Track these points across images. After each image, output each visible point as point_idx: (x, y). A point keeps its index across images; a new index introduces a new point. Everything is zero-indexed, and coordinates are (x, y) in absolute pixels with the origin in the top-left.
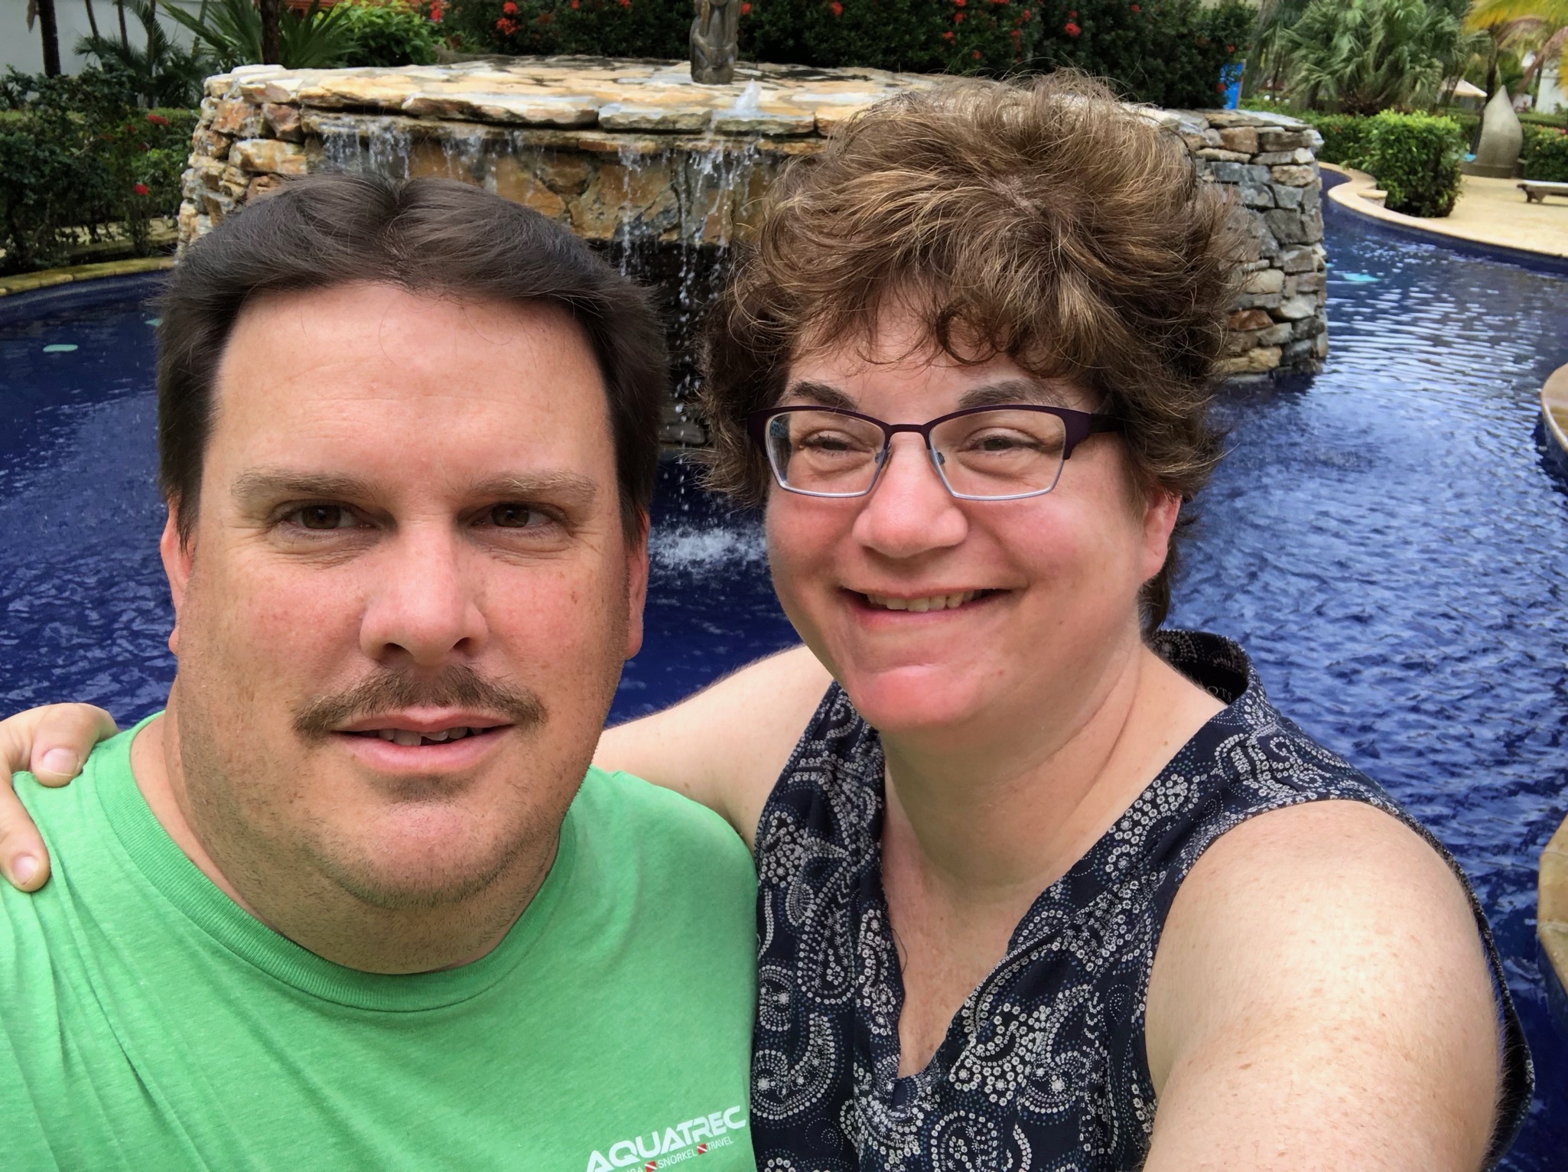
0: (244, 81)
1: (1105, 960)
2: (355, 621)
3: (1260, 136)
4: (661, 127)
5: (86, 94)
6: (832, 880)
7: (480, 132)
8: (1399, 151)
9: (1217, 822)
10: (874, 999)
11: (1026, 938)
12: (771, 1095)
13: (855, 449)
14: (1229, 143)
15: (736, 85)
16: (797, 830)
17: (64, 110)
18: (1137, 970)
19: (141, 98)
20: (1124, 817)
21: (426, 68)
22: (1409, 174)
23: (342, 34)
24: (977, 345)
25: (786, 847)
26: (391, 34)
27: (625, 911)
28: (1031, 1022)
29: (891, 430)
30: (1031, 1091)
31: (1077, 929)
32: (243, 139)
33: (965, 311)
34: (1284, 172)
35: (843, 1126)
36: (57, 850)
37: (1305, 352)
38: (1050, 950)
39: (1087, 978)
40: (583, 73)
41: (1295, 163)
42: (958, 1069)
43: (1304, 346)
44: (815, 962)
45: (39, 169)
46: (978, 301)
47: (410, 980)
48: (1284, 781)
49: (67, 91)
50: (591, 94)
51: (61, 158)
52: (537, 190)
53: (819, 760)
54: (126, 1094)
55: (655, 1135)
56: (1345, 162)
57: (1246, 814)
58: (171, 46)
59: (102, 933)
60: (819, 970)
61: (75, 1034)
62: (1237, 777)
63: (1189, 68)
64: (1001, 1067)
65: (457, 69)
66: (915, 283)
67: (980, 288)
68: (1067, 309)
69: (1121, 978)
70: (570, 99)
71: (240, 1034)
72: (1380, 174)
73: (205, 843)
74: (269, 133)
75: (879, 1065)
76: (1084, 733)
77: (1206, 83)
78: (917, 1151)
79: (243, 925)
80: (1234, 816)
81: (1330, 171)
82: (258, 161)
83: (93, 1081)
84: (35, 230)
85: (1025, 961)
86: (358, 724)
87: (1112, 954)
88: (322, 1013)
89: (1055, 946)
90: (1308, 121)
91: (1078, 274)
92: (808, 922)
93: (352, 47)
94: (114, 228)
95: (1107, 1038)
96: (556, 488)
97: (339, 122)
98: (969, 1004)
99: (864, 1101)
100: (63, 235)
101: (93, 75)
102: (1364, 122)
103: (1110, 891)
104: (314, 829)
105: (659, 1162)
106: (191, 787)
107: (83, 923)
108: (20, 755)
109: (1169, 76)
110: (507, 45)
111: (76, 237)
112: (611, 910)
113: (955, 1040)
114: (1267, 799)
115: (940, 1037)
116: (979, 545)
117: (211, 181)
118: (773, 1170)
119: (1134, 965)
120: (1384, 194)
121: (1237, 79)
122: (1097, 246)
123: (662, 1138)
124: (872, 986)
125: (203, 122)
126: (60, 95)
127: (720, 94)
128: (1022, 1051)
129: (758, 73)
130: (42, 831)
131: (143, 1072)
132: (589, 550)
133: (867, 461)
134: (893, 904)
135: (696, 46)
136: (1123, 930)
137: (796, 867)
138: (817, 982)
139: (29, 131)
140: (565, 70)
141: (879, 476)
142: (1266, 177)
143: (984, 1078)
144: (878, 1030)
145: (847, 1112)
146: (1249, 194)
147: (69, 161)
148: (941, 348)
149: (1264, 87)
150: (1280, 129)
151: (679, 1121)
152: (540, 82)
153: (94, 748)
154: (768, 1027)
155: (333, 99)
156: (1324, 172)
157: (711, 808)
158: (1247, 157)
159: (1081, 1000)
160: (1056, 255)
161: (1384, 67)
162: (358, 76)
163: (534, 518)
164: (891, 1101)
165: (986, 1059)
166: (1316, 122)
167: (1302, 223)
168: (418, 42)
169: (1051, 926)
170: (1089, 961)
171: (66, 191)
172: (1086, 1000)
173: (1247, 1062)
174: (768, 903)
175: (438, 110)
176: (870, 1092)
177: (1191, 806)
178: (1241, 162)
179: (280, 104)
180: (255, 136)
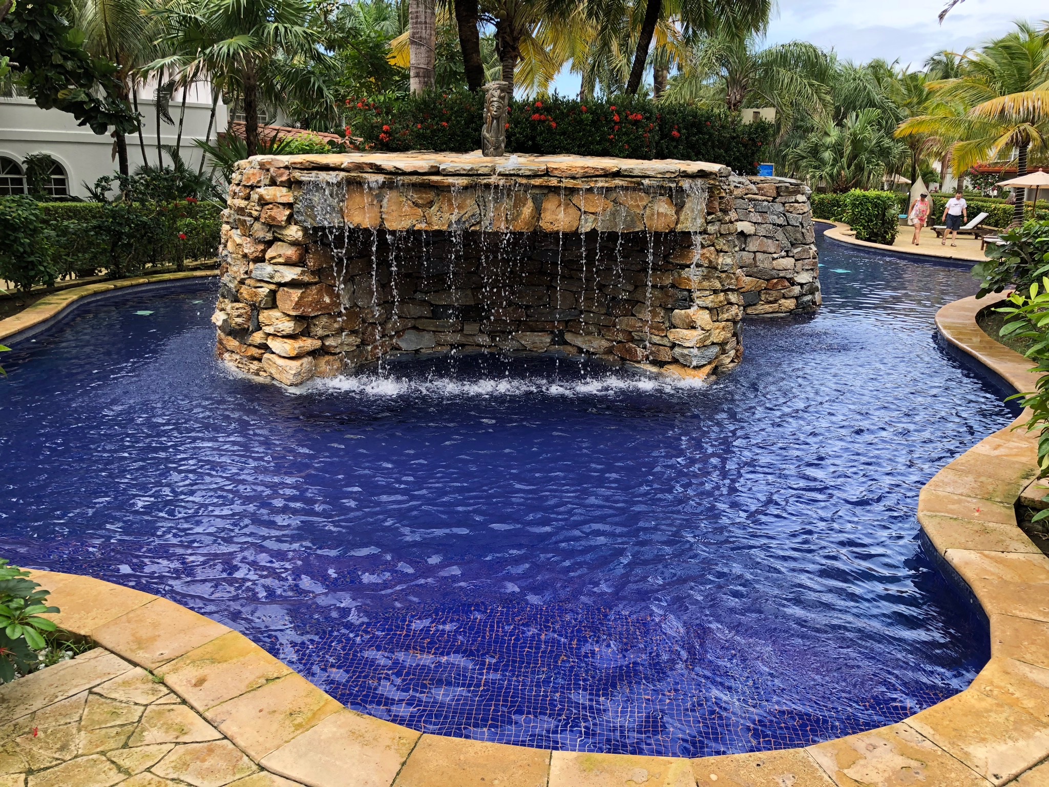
0: (256, 161)
3: (777, 188)
4: (470, 173)
7: (381, 178)
8: (862, 210)
14: (761, 192)
22: (868, 222)
32: (260, 187)
34: (791, 207)
37: (809, 301)
41: (797, 202)
43: (809, 298)
45: (129, 224)
50: (435, 160)
52: (409, 206)
56: (833, 218)
58: (187, 170)
63: (738, 154)
70: (424, 162)
72: (852, 223)
74: (273, 183)
77: (748, 162)
82: (267, 197)
97: (310, 175)
102: (841, 197)
110: (384, 148)
117: (240, 211)
120: (855, 232)
125: (235, 182)
135: (484, 143)
142: (781, 209)
146: (773, 218)
150: (787, 185)
155: (307, 164)
158: (771, 199)
161: (853, 167)
167: (802, 233)
175: (359, 167)
178: (767, 201)
179: (279, 168)
180: (266, 185)
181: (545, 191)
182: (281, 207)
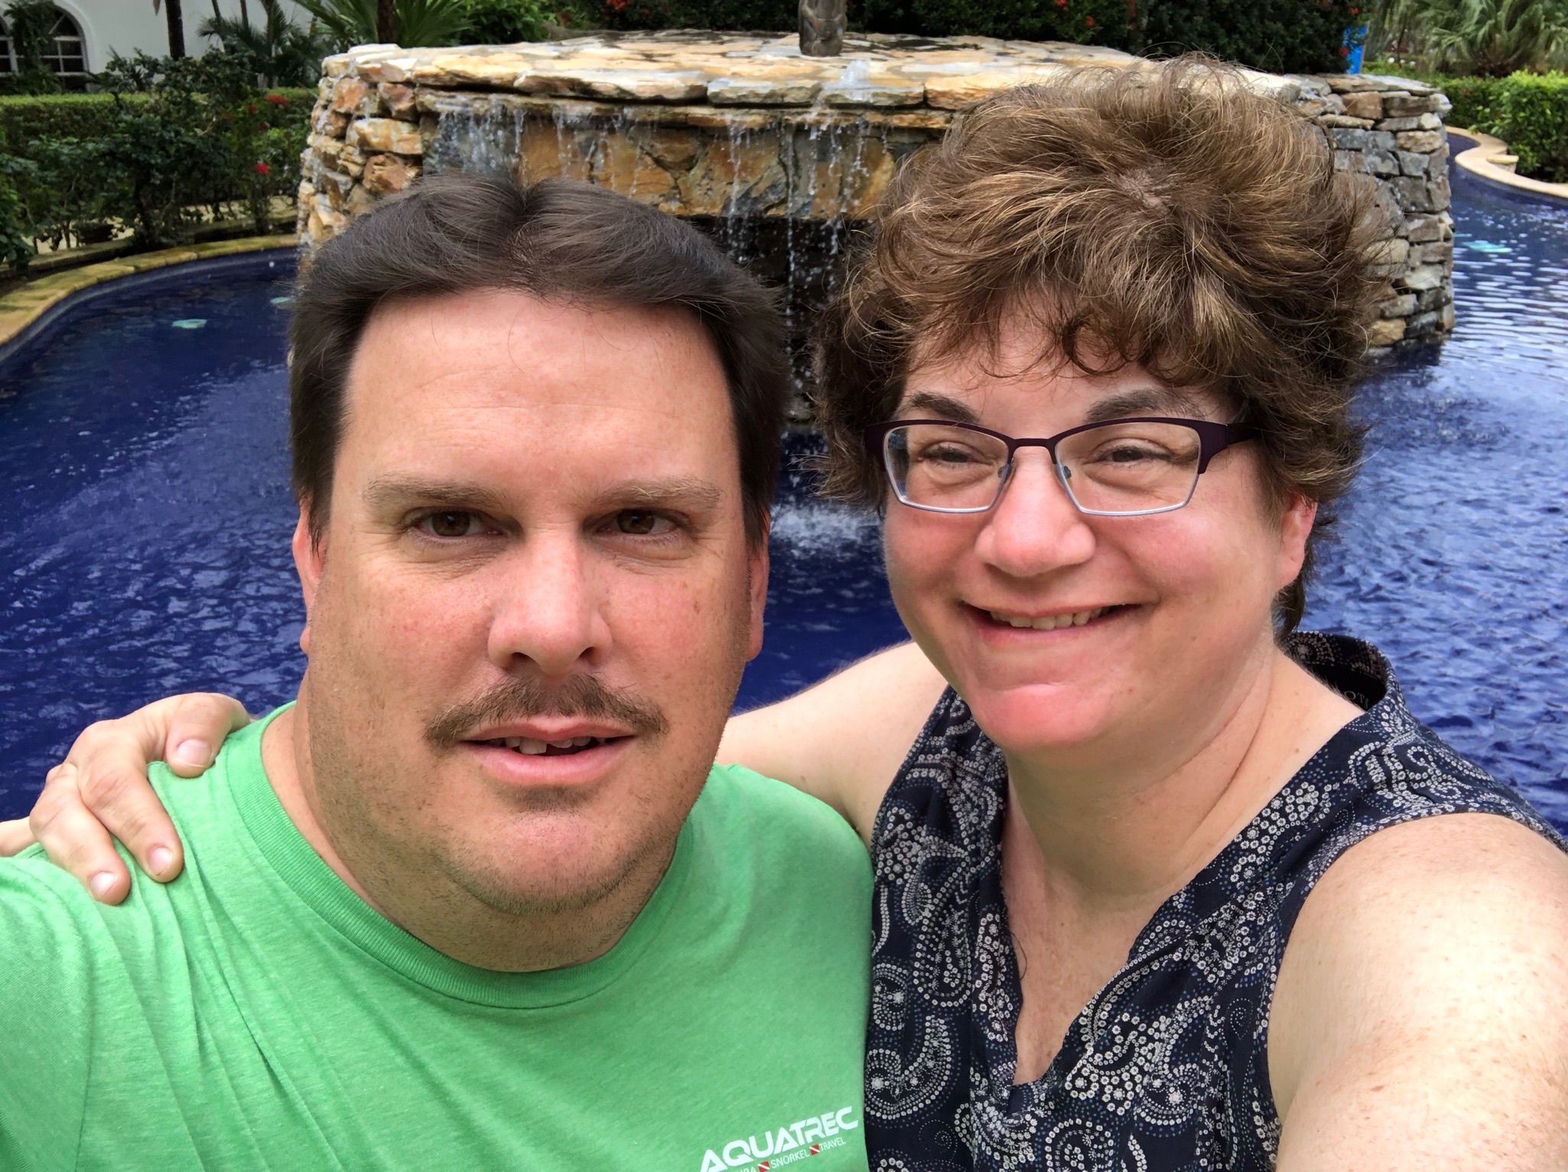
0: (360, 60)
1: (1228, 972)
2: (483, 630)
3: (1385, 101)
4: (769, 101)
5: (208, 75)
6: (951, 880)
7: (589, 108)
8: (1532, 114)
9: (1348, 833)
10: (991, 1005)
11: (1147, 947)
12: (885, 1094)
13: (977, 461)
14: (1352, 109)
15: (844, 56)
16: (915, 827)
17: (189, 91)
18: (1260, 985)
19: (261, 77)
20: (1251, 825)
21: (537, 45)
22: (1541, 138)
23: (455, 11)
24: (1106, 355)
25: (903, 844)
26: (504, 11)
27: (740, 910)
28: (1150, 1032)
29: (1014, 444)
30: (1148, 1102)
31: (1200, 939)
32: (360, 118)
33: (1093, 321)
34: (1410, 138)
35: (958, 1129)
36: (190, 842)
37: (1430, 324)
38: (1171, 961)
39: (1209, 989)
40: (692, 48)
41: (1421, 128)
42: (1075, 1077)
43: (1430, 318)
44: (932, 964)
45: (163, 149)
46: (1107, 311)
47: (529, 978)
48: (1419, 792)
49: (190, 73)
50: (700, 68)
51: (186, 139)
52: (646, 166)
53: (938, 757)
54: (258, 1084)
55: (768, 1135)
56: (1474, 127)
57: (1378, 825)
58: (290, 26)
59: (233, 927)
60: (936, 972)
61: (210, 1025)
62: (1371, 788)
63: (1310, 32)
64: (1120, 1076)
65: (568, 46)
66: (1040, 291)
67: (1109, 298)
68: (1202, 316)
69: (1243, 992)
70: (679, 74)
71: (366, 1027)
72: (1511, 138)
73: (332, 840)
74: (384, 112)
75: (995, 1072)
76: (1214, 746)
77: (1329, 47)
78: (1032, 1158)
79: (369, 921)
80: (1365, 827)
81: (1457, 136)
82: (374, 140)
83: (227, 1070)
84: (161, 209)
85: (1145, 971)
86: (487, 732)
87: (1235, 966)
88: (445, 1008)
89: (1176, 956)
90: (1435, 85)
91: (1214, 278)
92: (926, 922)
93: (466, 25)
94: (236, 207)
95: (1227, 1053)
96: (680, 496)
97: (453, 101)
98: (1087, 1011)
99: (979, 1106)
100: (188, 213)
101: (216, 57)
102: (1494, 85)
103: (1234, 902)
104: (442, 836)
105: (772, 1162)
106: (321, 786)
107: (216, 916)
108: (155, 743)
109: (1289, 39)
110: (617, 21)
111: (199, 215)
112: (726, 909)
113: (1072, 1048)
114: (1401, 810)
115: (1057, 1045)
116: (1108, 561)
117: (330, 161)
118: (886, 1169)
119: (1257, 979)
120: (1515, 159)
121: (1361, 43)
122: (1232, 245)
123: (775, 1138)
124: (988, 991)
125: (321, 102)
126: (185, 77)
127: (829, 66)
128: (1141, 1061)
129: (866, 44)
130: (176, 823)
131: (273, 1063)
132: (712, 557)
133: (989, 474)
134: (1012, 907)
135: (804, 18)
136: (1247, 941)
137: (914, 865)
138: (934, 984)
139: (156, 113)
140: (674, 45)
141: (1003, 490)
142: (1390, 143)
143: (1102, 1087)
144: (994, 1035)
145: (962, 1115)
146: (1372, 161)
147: (193, 141)
148: (1067, 358)
149: (1388, 48)
150: (1405, 94)
151: (793, 1121)
152: (649, 57)
153: (226, 739)
154: (882, 1026)
155: (447, 78)
156: (1451, 137)
157: (827, 802)
158: (1370, 123)
159: (1201, 1012)
160: (1189, 256)
161: (1517, 27)
162: (471, 54)
163: (659, 525)
164: (1008, 1108)
165: (1104, 1068)
166: (1443, 84)
167: (1428, 191)
168: (529, 19)
169: (1173, 936)
170: (1211, 972)
171: (189, 171)
172: (1206, 1012)
173: (1378, 1084)
174: (883, 899)
175: (549, 88)
176: (986, 1098)
177: (1321, 816)
178: (1365, 128)
179: (395, 83)
180: (373, 116)
181: (920, 139)
182: (400, 161)
